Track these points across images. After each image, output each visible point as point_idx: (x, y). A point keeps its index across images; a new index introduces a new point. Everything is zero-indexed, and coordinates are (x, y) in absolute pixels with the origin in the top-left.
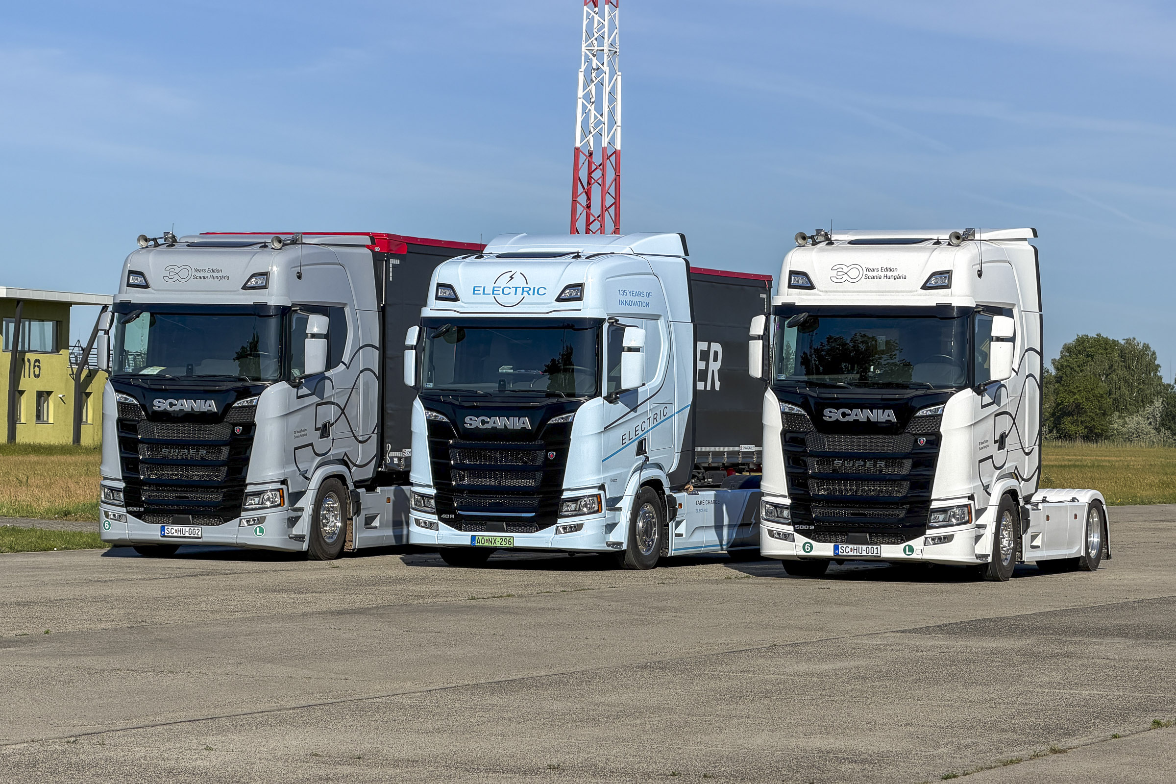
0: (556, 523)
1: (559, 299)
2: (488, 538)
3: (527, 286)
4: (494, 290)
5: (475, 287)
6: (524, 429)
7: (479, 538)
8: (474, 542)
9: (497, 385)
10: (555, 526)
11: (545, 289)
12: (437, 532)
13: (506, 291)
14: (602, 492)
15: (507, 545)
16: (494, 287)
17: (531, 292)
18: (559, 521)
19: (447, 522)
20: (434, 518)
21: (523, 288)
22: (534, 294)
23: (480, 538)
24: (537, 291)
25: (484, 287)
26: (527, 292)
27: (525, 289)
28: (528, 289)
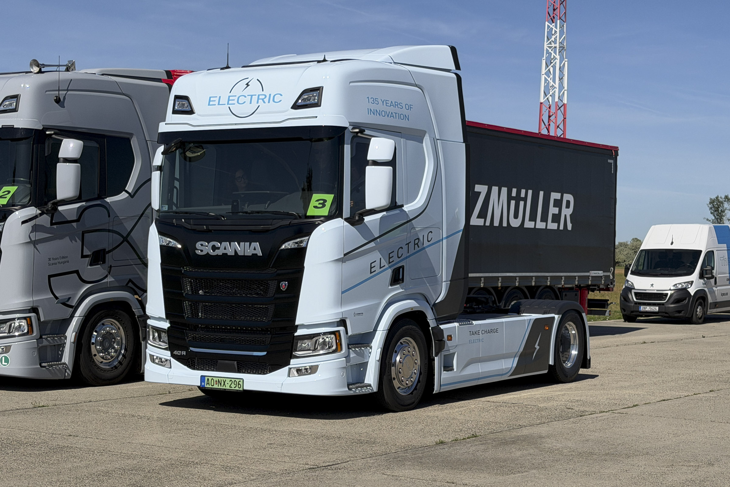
0: (289, 364)
1: (296, 106)
2: (217, 379)
3: (263, 93)
4: (229, 100)
5: (210, 98)
6: (255, 255)
7: (208, 379)
8: (203, 384)
9: (230, 207)
10: (288, 367)
11: (281, 95)
12: (170, 369)
13: (241, 100)
14: (341, 329)
15: (237, 388)
16: (229, 97)
17: (266, 100)
18: (293, 361)
19: (179, 358)
20: (166, 355)
21: (259, 95)
22: (269, 102)
23: (210, 379)
24: (272, 99)
25: (220, 97)
26: (263, 99)
27: (261, 97)
28: (264, 97)
